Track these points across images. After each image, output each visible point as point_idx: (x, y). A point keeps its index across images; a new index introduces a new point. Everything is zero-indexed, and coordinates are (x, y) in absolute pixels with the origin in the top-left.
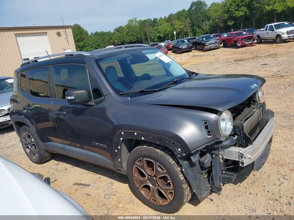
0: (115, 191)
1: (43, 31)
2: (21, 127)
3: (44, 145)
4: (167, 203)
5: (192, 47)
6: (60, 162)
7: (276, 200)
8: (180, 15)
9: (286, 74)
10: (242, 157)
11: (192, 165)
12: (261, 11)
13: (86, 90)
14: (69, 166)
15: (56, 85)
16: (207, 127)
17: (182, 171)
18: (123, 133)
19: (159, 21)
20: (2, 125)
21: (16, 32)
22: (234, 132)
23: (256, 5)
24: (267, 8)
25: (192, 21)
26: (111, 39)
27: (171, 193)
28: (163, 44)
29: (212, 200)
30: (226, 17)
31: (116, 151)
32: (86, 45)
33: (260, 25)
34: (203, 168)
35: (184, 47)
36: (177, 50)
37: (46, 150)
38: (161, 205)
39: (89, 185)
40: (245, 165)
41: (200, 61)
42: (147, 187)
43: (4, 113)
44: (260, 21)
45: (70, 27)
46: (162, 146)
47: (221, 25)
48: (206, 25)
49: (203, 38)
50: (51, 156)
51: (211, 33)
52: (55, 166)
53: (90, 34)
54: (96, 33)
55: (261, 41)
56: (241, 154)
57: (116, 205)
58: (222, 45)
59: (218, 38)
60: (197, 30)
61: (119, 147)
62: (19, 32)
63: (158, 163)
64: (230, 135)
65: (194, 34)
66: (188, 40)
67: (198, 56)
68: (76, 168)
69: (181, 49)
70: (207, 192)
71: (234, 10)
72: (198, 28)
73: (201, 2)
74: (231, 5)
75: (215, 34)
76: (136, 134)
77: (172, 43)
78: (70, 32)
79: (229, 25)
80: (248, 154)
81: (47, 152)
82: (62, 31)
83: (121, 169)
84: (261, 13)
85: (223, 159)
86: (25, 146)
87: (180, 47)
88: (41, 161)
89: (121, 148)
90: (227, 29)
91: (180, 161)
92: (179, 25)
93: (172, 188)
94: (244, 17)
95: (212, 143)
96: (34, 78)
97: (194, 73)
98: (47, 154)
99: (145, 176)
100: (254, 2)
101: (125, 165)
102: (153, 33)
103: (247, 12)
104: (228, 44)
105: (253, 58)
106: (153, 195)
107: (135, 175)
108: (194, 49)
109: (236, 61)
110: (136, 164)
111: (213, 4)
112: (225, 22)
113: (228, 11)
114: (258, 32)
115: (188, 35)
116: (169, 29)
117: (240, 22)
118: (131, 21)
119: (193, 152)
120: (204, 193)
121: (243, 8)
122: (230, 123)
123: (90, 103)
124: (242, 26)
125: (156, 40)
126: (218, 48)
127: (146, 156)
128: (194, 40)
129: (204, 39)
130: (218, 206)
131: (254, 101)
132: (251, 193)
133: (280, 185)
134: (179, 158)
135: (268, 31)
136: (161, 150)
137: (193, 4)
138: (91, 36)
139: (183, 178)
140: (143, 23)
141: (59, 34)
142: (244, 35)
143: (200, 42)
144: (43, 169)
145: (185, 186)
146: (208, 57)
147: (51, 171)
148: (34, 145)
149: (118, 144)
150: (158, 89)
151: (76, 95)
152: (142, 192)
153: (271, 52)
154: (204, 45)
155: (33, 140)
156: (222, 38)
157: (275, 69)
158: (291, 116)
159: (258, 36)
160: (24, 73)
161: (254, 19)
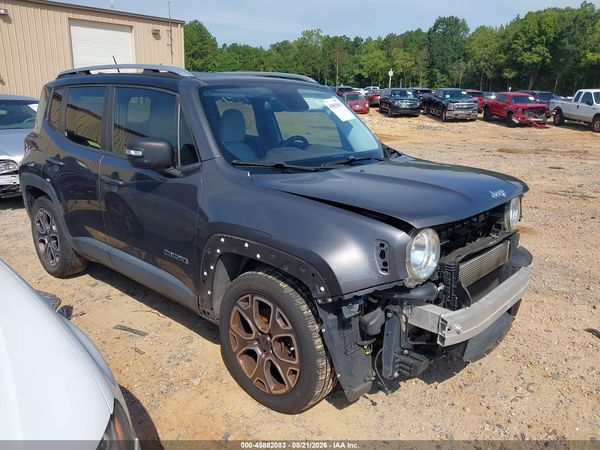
0: (192, 354)
1: (127, 23)
2: (36, 198)
3: (74, 241)
4: (283, 391)
5: (420, 108)
6: (99, 282)
7: (498, 426)
8: (409, 40)
9: (593, 195)
10: (444, 327)
11: (344, 324)
12: (575, 60)
13: (169, 143)
14: (115, 292)
15: (115, 125)
16: (382, 255)
17: (321, 333)
18: (222, 240)
19: (365, 43)
20: (5, 191)
21: (72, 15)
22: (439, 276)
23: (568, 47)
24: (590, 55)
25: (432, 56)
26: (262, 63)
27: (295, 372)
28: (363, 92)
29: (374, 404)
30: (502, 61)
31: (205, 273)
32: (209, 66)
33: (567, 90)
34: (364, 336)
35: (404, 105)
36: (388, 109)
37: (76, 253)
38: (271, 395)
39: (145, 334)
40: (447, 343)
41: (430, 138)
42: (252, 354)
43: (12, 168)
44: (570, 80)
45: (182, 23)
46: (295, 279)
47: (489, 75)
48: (459, 70)
49: (445, 93)
50: (85, 267)
51: (465, 87)
52: (88, 288)
53: (220, 46)
54: (234, 47)
55: (561, 120)
56: (443, 320)
57: (186, 380)
58: (481, 115)
59: (476, 99)
60: (439, 75)
61: (212, 267)
62: (76, 16)
63: (278, 310)
64: (429, 280)
65: (431, 84)
66: (415, 93)
67: (428, 128)
68: (129, 298)
69: (397, 108)
70: (364, 385)
71: (521, 49)
72: (442, 72)
73: (457, 20)
74: (516, 37)
75: (470, 91)
76: (246, 245)
77: (381, 93)
78: (179, 33)
79: (506, 78)
80: (457, 325)
81: (79, 256)
82: (163, 29)
83: (210, 311)
84: (575, 65)
85: (406, 323)
86: (39, 237)
87: (396, 104)
88: (64, 272)
89: (215, 268)
90: (499, 84)
91: (320, 310)
92: (404, 60)
93: (296, 362)
94: (538, 68)
95: (388, 286)
96: (78, 106)
97: (395, 151)
98: (78, 261)
99: (251, 332)
100: (565, 40)
101: (217, 305)
102: (347, 67)
103: (547, 57)
104: (495, 114)
105: (537, 152)
106: (260, 372)
107: (233, 326)
108: (424, 114)
109: (501, 150)
110: (237, 305)
111: (482, 30)
112: (499, 69)
113: (509, 49)
114: (559, 102)
115: (418, 83)
116: (383, 65)
117: (530, 75)
118: (308, 34)
119: (346, 297)
120: (358, 385)
121: (540, 48)
122: (433, 256)
123: (172, 171)
124: (531, 84)
125: (352, 81)
126: (472, 120)
127: (261, 294)
128: (425, 95)
129: (448, 96)
130: (382, 417)
131: (499, 227)
132: (453, 405)
133: (515, 400)
134: (319, 305)
135: (579, 103)
136: (291, 285)
137: (440, 22)
138: (221, 51)
139: (320, 347)
140: (333, 43)
141: (156, 34)
142: (530, 101)
143: (437, 100)
144: (65, 289)
145: (322, 362)
146: (449, 134)
147: (79, 295)
148: (55, 238)
149: (211, 259)
150: (312, 168)
151: (148, 150)
152: (241, 362)
153: (577, 146)
154: (444, 108)
155: (54, 228)
156: (485, 101)
157: (574, 181)
158: (578, 276)
159: (559, 110)
160: (59, 92)
161: (559, 75)
